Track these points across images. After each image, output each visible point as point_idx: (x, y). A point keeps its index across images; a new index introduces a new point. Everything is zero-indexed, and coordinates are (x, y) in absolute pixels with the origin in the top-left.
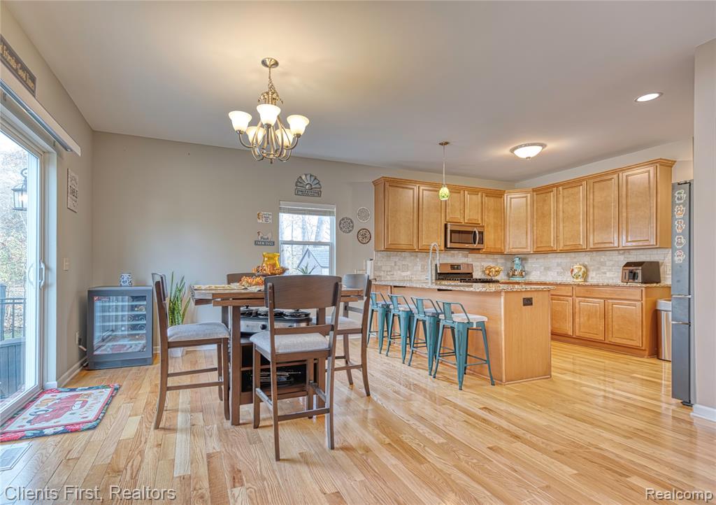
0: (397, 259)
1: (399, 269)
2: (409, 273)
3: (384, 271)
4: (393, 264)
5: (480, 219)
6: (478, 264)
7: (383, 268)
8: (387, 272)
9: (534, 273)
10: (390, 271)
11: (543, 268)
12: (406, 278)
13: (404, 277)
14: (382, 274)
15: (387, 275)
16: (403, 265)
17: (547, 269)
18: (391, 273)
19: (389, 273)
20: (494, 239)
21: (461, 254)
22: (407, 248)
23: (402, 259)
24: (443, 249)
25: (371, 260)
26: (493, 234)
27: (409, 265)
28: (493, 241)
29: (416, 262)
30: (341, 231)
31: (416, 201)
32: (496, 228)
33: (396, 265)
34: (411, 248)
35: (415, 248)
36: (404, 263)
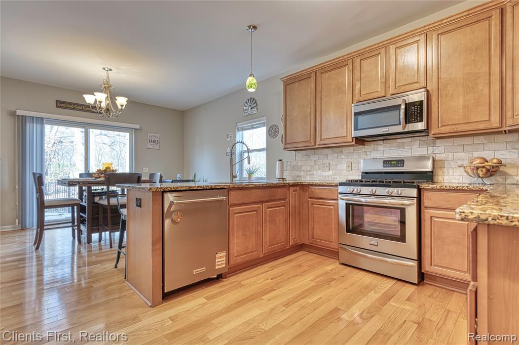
0: (316, 157)
1: (319, 169)
2: (330, 173)
3: (304, 171)
4: (313, 164)
5: (422, 80)
7: (304, 168)
8: (307, 171)
10: (309, 171)
13: (325, 176)
14: (302, 174)
15: (307, 175)
16: (323, 164)
18: (311, 173)
19: (308, 173)
21: (418, 143)
22: (304, 145)
23: (322, 157)
24: (351, 140)
25: (280, 160)
26: (461, 97)
27: (331, 163)
28: (461, 111)
29: (341, 160)
30: (270, 138)
31: (313, 90)
32: (470, 83)
33: (315, 164)
34: (308, 144)
35: (313, 144)
36: (325, 161)
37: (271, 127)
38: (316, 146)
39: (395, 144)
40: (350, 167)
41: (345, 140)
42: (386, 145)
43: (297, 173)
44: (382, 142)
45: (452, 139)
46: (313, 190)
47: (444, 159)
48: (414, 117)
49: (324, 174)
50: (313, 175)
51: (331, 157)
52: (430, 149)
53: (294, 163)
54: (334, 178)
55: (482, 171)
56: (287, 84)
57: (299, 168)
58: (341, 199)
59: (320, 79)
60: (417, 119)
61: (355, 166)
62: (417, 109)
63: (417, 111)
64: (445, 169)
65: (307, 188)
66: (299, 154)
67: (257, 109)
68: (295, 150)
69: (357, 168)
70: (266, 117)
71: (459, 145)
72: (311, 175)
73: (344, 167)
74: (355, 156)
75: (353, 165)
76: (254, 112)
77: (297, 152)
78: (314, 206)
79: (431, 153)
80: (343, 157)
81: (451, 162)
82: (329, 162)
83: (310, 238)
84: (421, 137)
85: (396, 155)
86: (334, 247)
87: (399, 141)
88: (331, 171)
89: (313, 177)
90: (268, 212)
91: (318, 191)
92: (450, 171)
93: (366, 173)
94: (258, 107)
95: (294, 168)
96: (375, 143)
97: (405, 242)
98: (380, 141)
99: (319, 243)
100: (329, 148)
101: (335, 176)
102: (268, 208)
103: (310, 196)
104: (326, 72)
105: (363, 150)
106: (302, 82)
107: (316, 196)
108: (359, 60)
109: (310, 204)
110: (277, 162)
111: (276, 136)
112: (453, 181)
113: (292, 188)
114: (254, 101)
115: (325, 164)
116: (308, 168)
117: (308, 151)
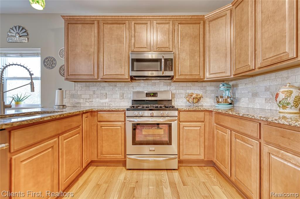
0: (95, 88)
1: (97, 97)
2: (107, 100)
3: (83, 99)
4: (92, 93)
5: (171, 47)
6: (182, 91)
7: (83, 96)
8: (86, 99)
9: (243, 100)
11: (250, 94)
12: (104, 105)
13: (103, 103)
14: (82, 101)
15: (86, 102)
16: (101, 93)
17: (255, 95)
18: (90, 100)
19: (87, 100)
20: (190, 66)
21: (163, 83)
22: (88, 78)
23: (100, 88)
24: (127, 78)
25: (61, 89)
26: (188, 61)
27: (108, 93)
28: (189, 68)
29: (115, 91)
30: (45, 68)
31: (96, 35)
32: (192, 54)
33: (94, 94)
34: (91, 77)
35: (96, 77)
36: (102, 92)
37: (46, 59)
38: (99, 80)
39: (150, 83)
40: (122, 96)
41: (123, 77)
42: (145, 83)
43: (77, 100)
44: (143, 81)
45: (178, 83)
46: (102, 115)
47: (175, 93)
48: (168, 68)
49: (101, 101)
50: (92, 102)
51: (107, 88)
52: (169, 87)
53: (74, 92)
54: (110, 104)
55: (196, 100)
56: (69, 23)
57: (79, 97)
58: (128, 121)
59: (102, 27)
60: (170, 69)
61: (125, 96)
62: (170, 63)
63: (170, 64)
64: (175, 98)
65: (96, 113)
66: (79, 85)
67: (28, 39)
68: (75, 82)
69: (127, 97)
70: (40, 48)
71: (181, 86)
72: (90, 102)
73: (118, 96)
74: (126, 89)
75: (124, 95)
76: (24, 41)
77: (76, 83)
78: (103, 127)
79: (169, 89)
80: (117, 89)
81: (178, 95)
82: (106, 92)
83: (99, 154)
84: (164, 80)
85: (151, 89)
86: (121, 158)
87: (153, 81)
88: (107, 99)
89: (93, 104)
90: (64, 143)
91: (106, 116)
92: (178, 100)
93: (135, 101)
94: (29, 36)
95: (73, 96)
96: (139, 81)
97: (171, 145)
98: (142, 80)
99: (108, 158)
100: (106, 82)
101: (111, 103)
102: (64, 140)
103: (99, 120)
104: (108, 23)
105: (131, 85)
106: (86, 25)
107: (106, 120)
108: (133, 23)
109: (99, 127)
110: (57, 91)
111: (53, 67)
112: (179, 105)
113: (85, 115)
114: (24, 31)
115: (102, 94)
116: (88, 97)
117: (88, 83)
